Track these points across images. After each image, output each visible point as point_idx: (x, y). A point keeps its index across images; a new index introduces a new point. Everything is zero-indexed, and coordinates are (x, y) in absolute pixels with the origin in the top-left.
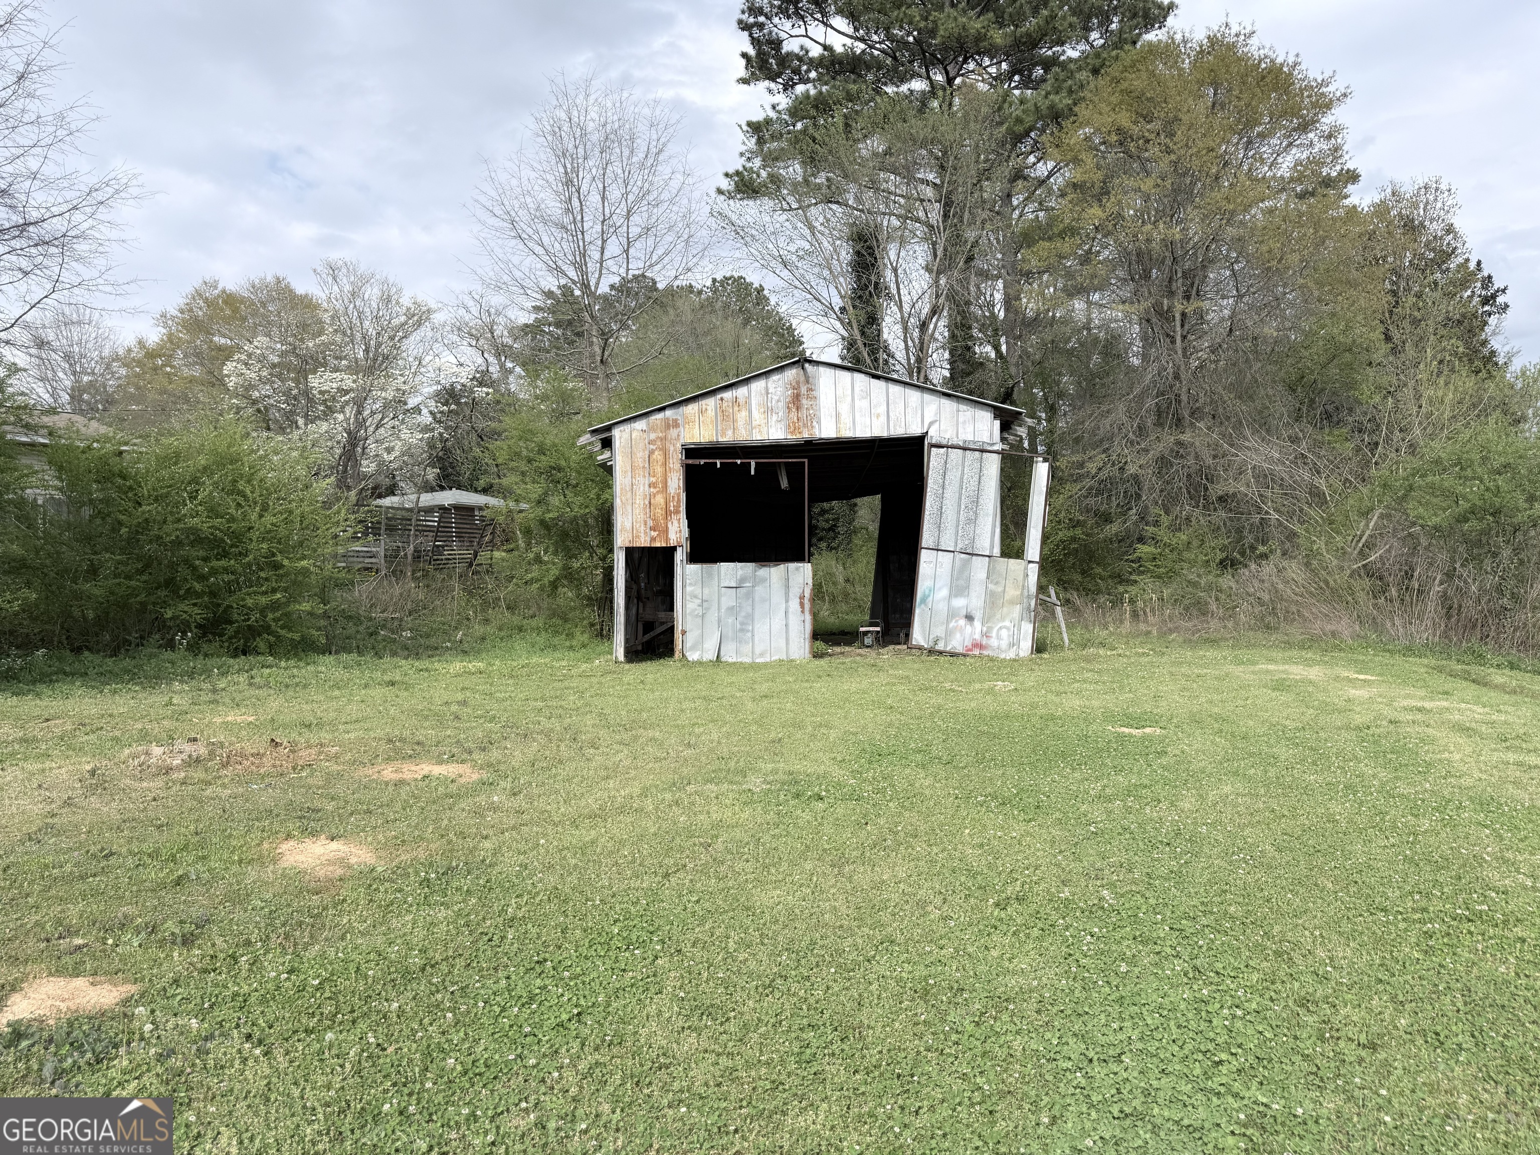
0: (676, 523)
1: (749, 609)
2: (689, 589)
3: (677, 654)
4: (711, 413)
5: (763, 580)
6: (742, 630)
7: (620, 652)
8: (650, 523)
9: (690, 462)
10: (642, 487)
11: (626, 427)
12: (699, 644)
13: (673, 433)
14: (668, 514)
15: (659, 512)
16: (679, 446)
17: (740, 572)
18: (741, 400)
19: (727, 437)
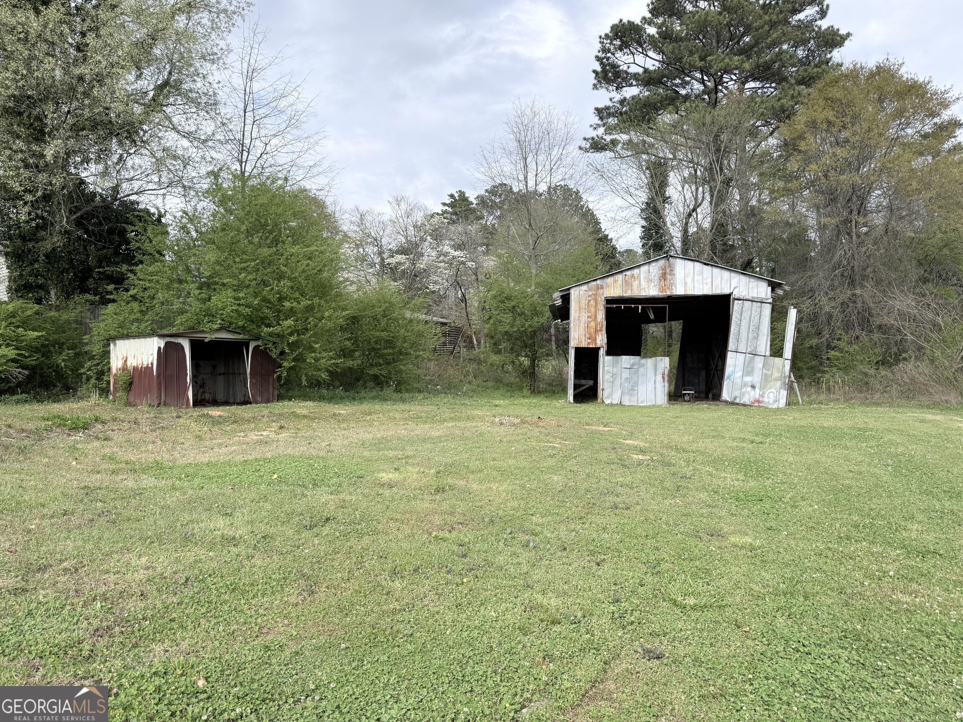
0: (600, 336)
1: (636, 379)
2: (606, 368)
3: (599, 400)
4: (620, 282)
5: (643, 365)
6: (632, 390)
7: (571, 398)
8: (588, 336)
9: (609, 306)
10: (584, 317)
11: (577, 289)
12: (610, 396)
13: (601, 291)
14: (596, 331)
15: (592, 330)
16: (603, 298)
17: (632, 361)
18: (636, 276)
19: (628, 294)
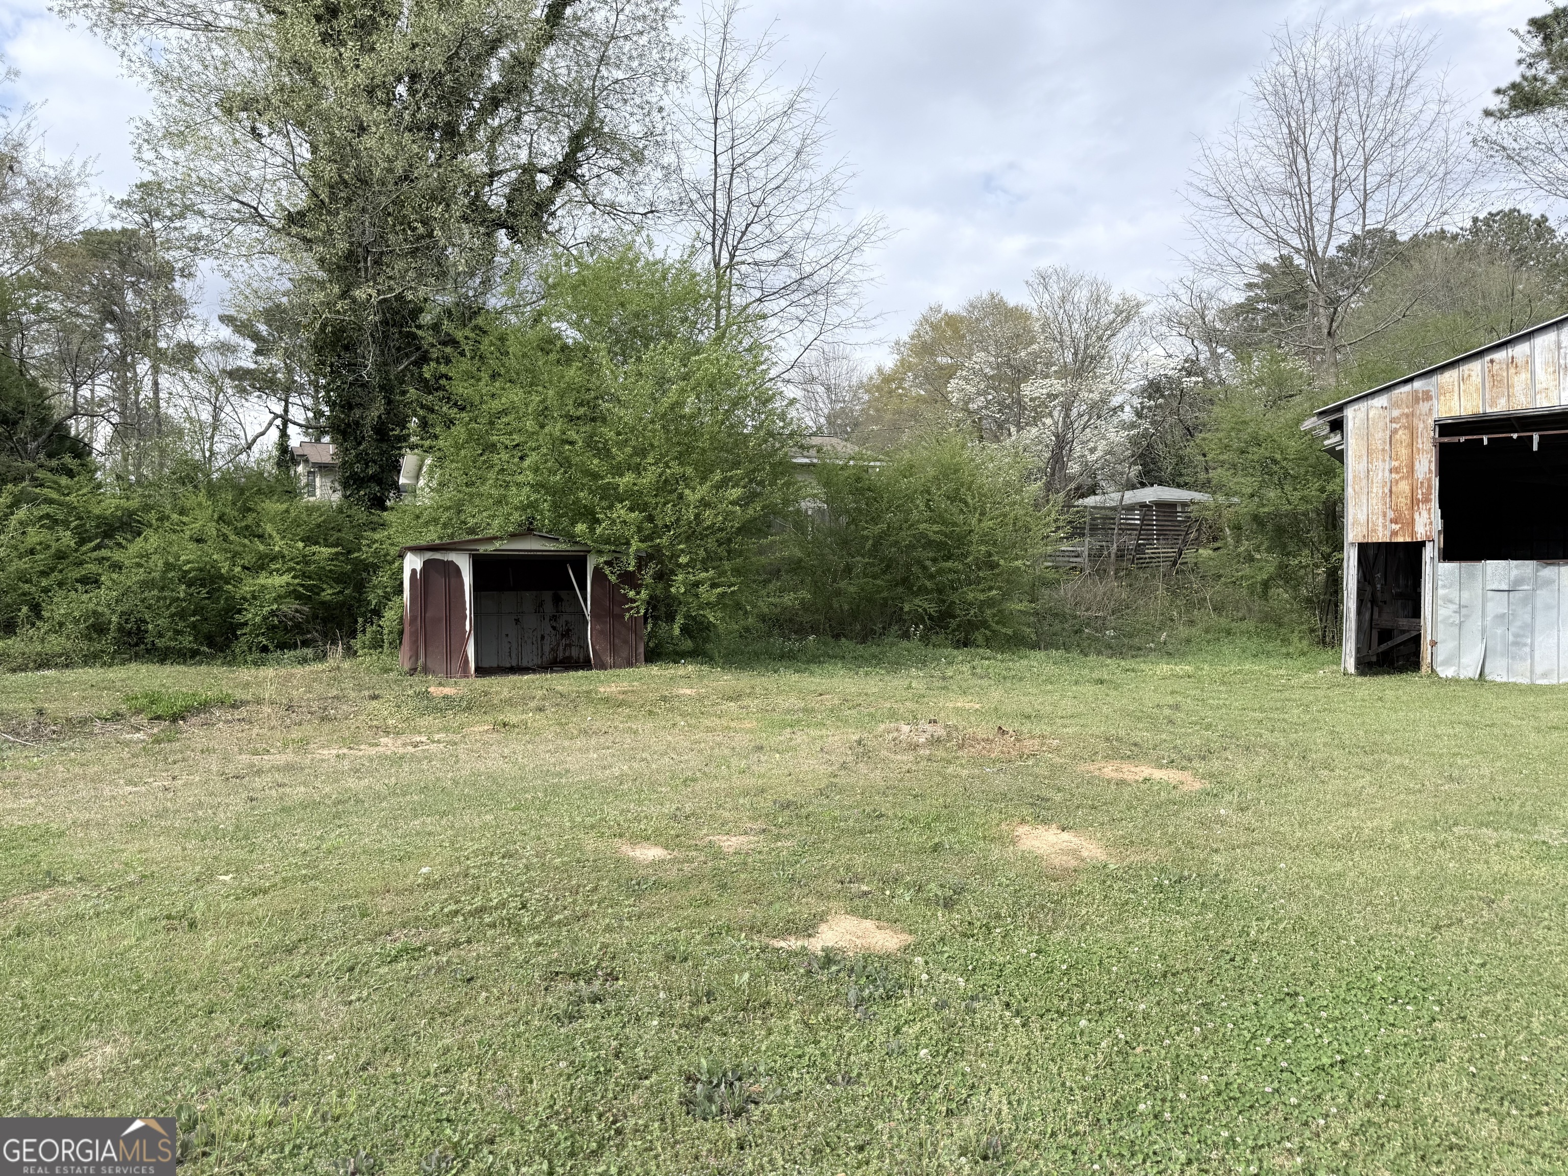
0: (1425, 514)
1: (1527, 618)
2: (1441, 592)
3: (1425, 669)
4: (1476, 380)
5: (1549, 582)
6: (1516, 644)
7: (1350, 663)
8: (1391, 514)
9: (1446, 440)
10: (1381, 472)
11: (1362, 406)
12: (1454, 658)
13: (1424, 407)
14: (1414, 503)
15: (1403, 502)
16: (1431, 422)
17: (1515, 572)
18: (1520, 360)
19: (1500, 407)
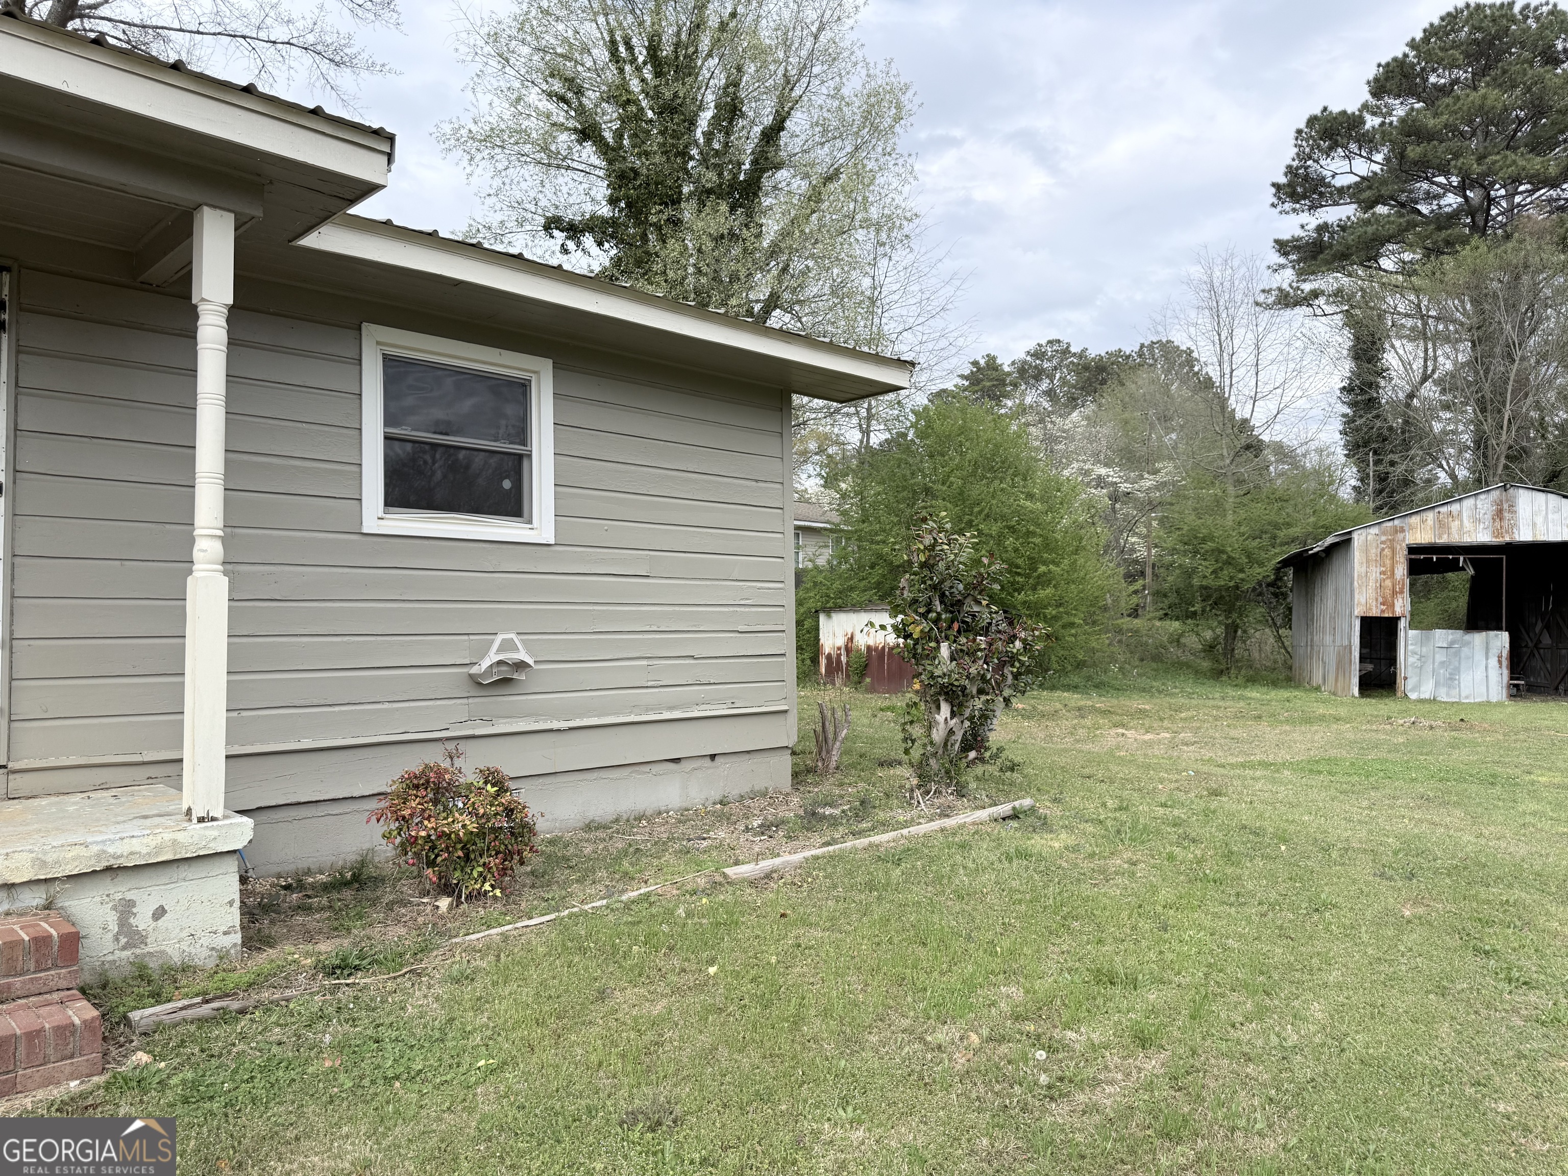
0: (1400, 600)
1: (1457, 664)
2: (1410, 648)
3: (1399, 694)
4: (1430, 522)
5: (1468, 643)
6: (1451, 679)
7: (1355, 690)
8: (1380, 600)
9: (1413, 557)
10: (1375, 573)
11: (1363, 532)
12: (1416, 688)
13: (1400, 536)
14: (1394, 593)
15: (1388, 592)
16: (1404, 545)
17: (1450, 637)
18: (1455, 513)
19: (1444, 540)
